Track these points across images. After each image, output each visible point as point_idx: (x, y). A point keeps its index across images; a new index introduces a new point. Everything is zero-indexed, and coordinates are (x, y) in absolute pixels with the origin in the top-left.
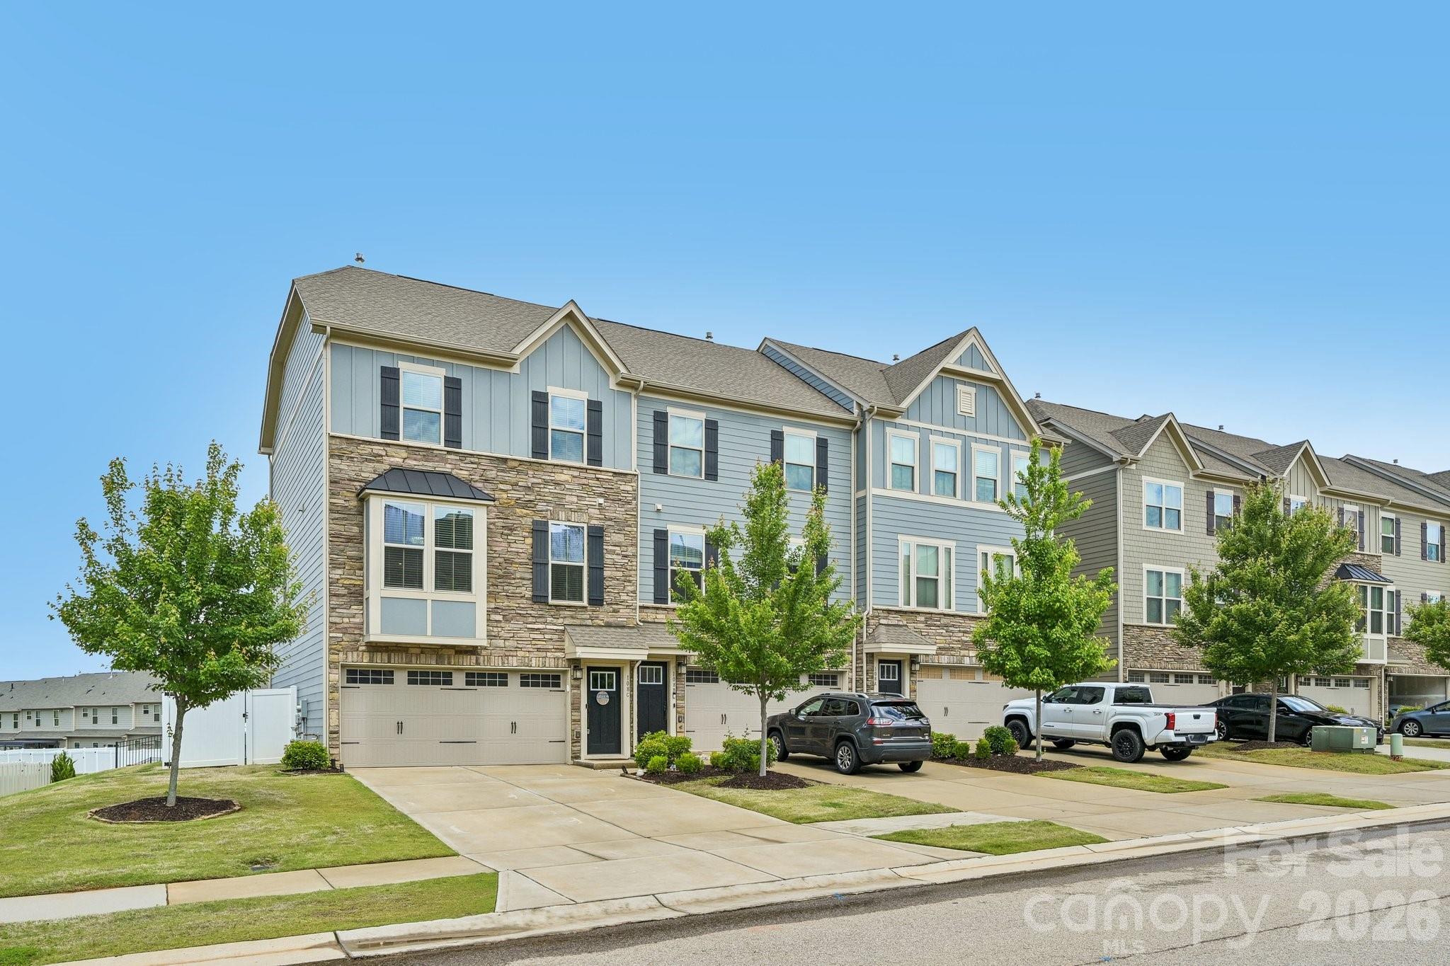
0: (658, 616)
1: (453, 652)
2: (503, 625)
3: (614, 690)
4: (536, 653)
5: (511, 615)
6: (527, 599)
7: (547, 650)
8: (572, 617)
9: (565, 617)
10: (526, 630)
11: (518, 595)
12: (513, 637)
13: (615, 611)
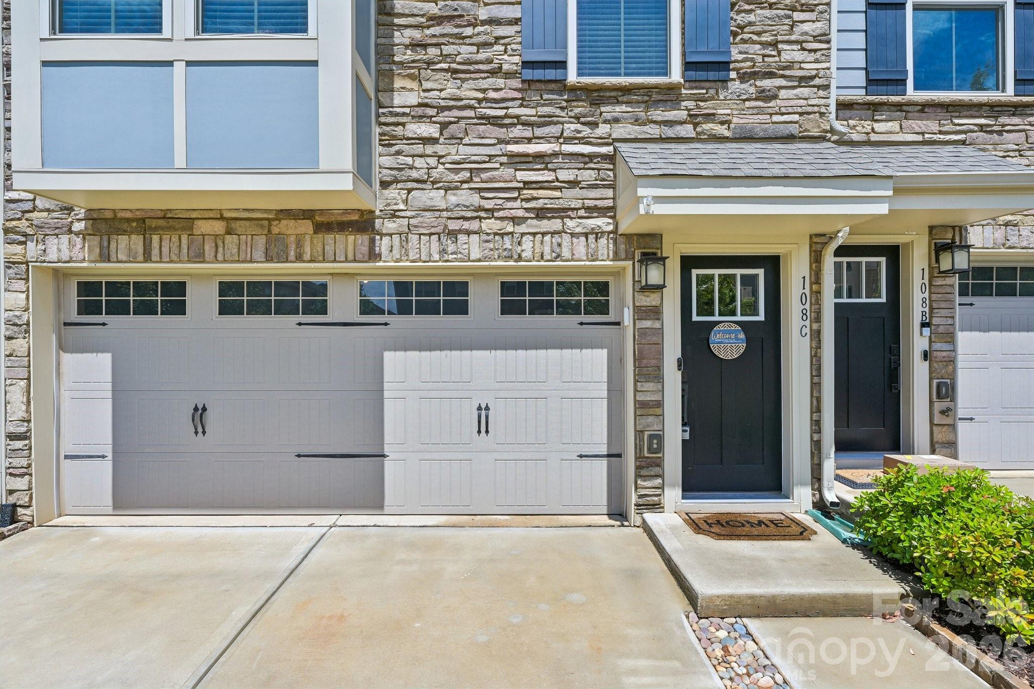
0: (878, 127)
1: (307, 227)
2: (440, 149)
3: (761, 317)
4: (535, 222)
5: (462, 124)
6: (509, 75)
7: (562, 213)
8: (637, 121)
9: (616, 120)
10: (504, 159)
11: (481, 67)
12: (470, 180)
13: (767, 96)
